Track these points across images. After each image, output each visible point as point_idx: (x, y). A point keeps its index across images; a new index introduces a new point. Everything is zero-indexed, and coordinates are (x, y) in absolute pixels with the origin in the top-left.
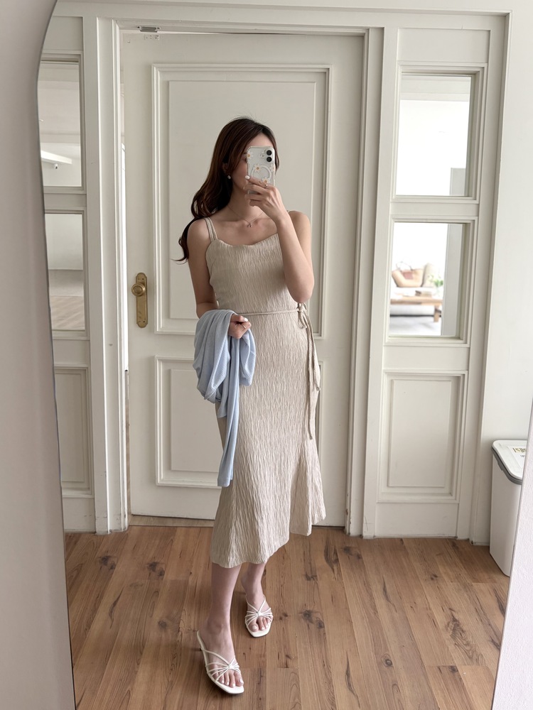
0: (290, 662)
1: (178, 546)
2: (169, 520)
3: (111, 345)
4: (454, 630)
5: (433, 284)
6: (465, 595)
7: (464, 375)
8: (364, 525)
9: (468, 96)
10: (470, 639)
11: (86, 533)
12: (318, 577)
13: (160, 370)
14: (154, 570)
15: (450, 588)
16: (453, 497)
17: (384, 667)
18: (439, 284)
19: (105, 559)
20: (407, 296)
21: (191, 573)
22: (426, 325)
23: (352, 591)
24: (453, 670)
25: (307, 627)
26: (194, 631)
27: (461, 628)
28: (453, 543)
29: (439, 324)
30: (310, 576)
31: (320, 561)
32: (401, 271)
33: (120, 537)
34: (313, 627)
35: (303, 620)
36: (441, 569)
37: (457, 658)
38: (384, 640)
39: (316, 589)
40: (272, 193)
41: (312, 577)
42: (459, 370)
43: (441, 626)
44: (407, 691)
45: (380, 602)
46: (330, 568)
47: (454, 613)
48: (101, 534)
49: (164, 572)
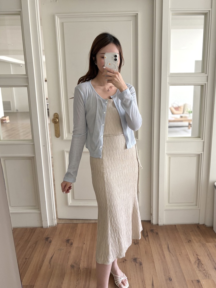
1: (78, 231)
2: (74, 220)
4: (198, 264)
5: (188, 113)
6: (203, 248)
7: (202, 154)
8: (159, 220)
9: (203, 26)
10: (205, 268)
11: (38, 227)
12: (139, 243)
13: (67, 156)
14: (68, 243)
15: (196, 245)
17: (168, 281)
18: (191, 112)
19: (47, 239)
20: (176, 118)
21: (84, 243)
22: (185, 131)
23: (154, 248)
24: (198, 281)
25: (135, 265)
26: (86, 268)
27: (201, 263)
28: (198, 226)
29: (190, 130)
30: (136, 242)
32: (174, 107)
33: (54, 229)
34: (137, 265)
35: (133, 262)
36: (193, 238)
37: (200, 276)
38: (168, 269)
39: (139, 248)
40: (117, 76)
41: (137, 243)
43: (193, 262)
45: (166, 253)
46: (145, 239)
47: (198, 256)
48: (45, 227)
49: (73, 243)
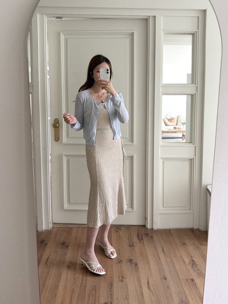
0: (124, 279)
1: (74, 235)
2: (69, 225)
3: (44, 149)
4: (193, 265)
5: (181, 124)
6: (197, 251)
7: (194, 158)
8: (154, 224)
10: (199, 268)
12: (135, 246)
13: (65, 159)
14: (64, 245)
15: (191, 248)
16: (191, 211)
17: (163, 280)
18: (184, 124)
19: (42, 242)
20: (170, 129)
21: (80, 246)
23: (149, 251)
24: (193, 280)
25: (130, 265)
26: (82, 269)
27: (195, 264)
28: (192, 230)
30: (131, 245)
31: (135, 239)
32: (167, 119)
33: (49, 232)
34: (133, 265)
35: (128, 263)
36: (187, 241)
37: (194, 276)
38: (163, 269)
39: (134, 251)
40: (109, 84)
41: (132, 246)
42: (191, 156)
43: (187, 263)
44: (173, 289)
45: (161, 255)
46: (140, 242)
47: (192, 258)
48: (40, 231)
49: (68, 246)
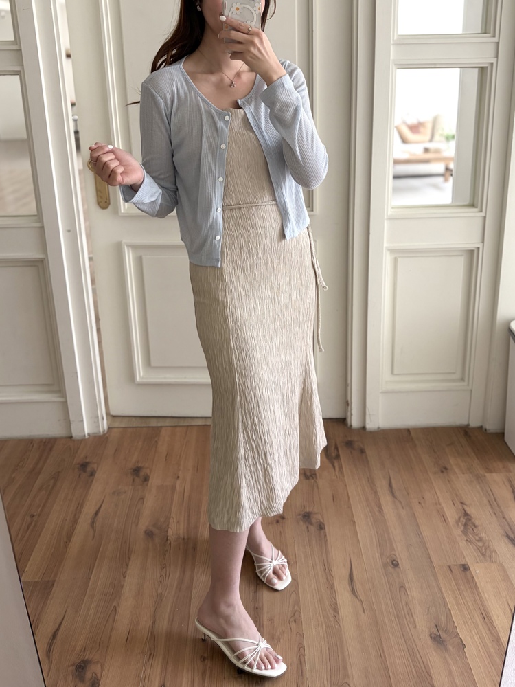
1: (163, 448)
2: (153, 420)
4: (465, 525)
5: (443, 139)
6: (478, 487)
7: (478, 248)
8: (367, 416)
10: (483, 534)
11: (61, 438)
12: (318, 475)
13: (129, 257)
14: (138, 476)
15: (462, 480)
16: (465, 383)
17: (390, 569)
18: (450, 138)
19: (84, 466)
20: (413, 154)
21: (178, 477)
22: (436, 187)
23: (355, 489)
24: (465, 568)
25: (306, 530)
26: (184, 539)
27: (473, 523)
28: (465, 432)
29: (449, 185)
30: (308, 474)
32: (408, 125)
33: (99, 441)
34: (313, 529)
35: (301, 523)
36: (452, 461)
37: (469, 555)
38: (390, 539)
39: (315, 488)
40: (257, 41)
41: (311, 476)
43: (451, 521)
44: (415, 593)
45: (386, 499)
46: (330, 465)
47: (465, 507)
48: (78, 438)
49: (149, 477)
